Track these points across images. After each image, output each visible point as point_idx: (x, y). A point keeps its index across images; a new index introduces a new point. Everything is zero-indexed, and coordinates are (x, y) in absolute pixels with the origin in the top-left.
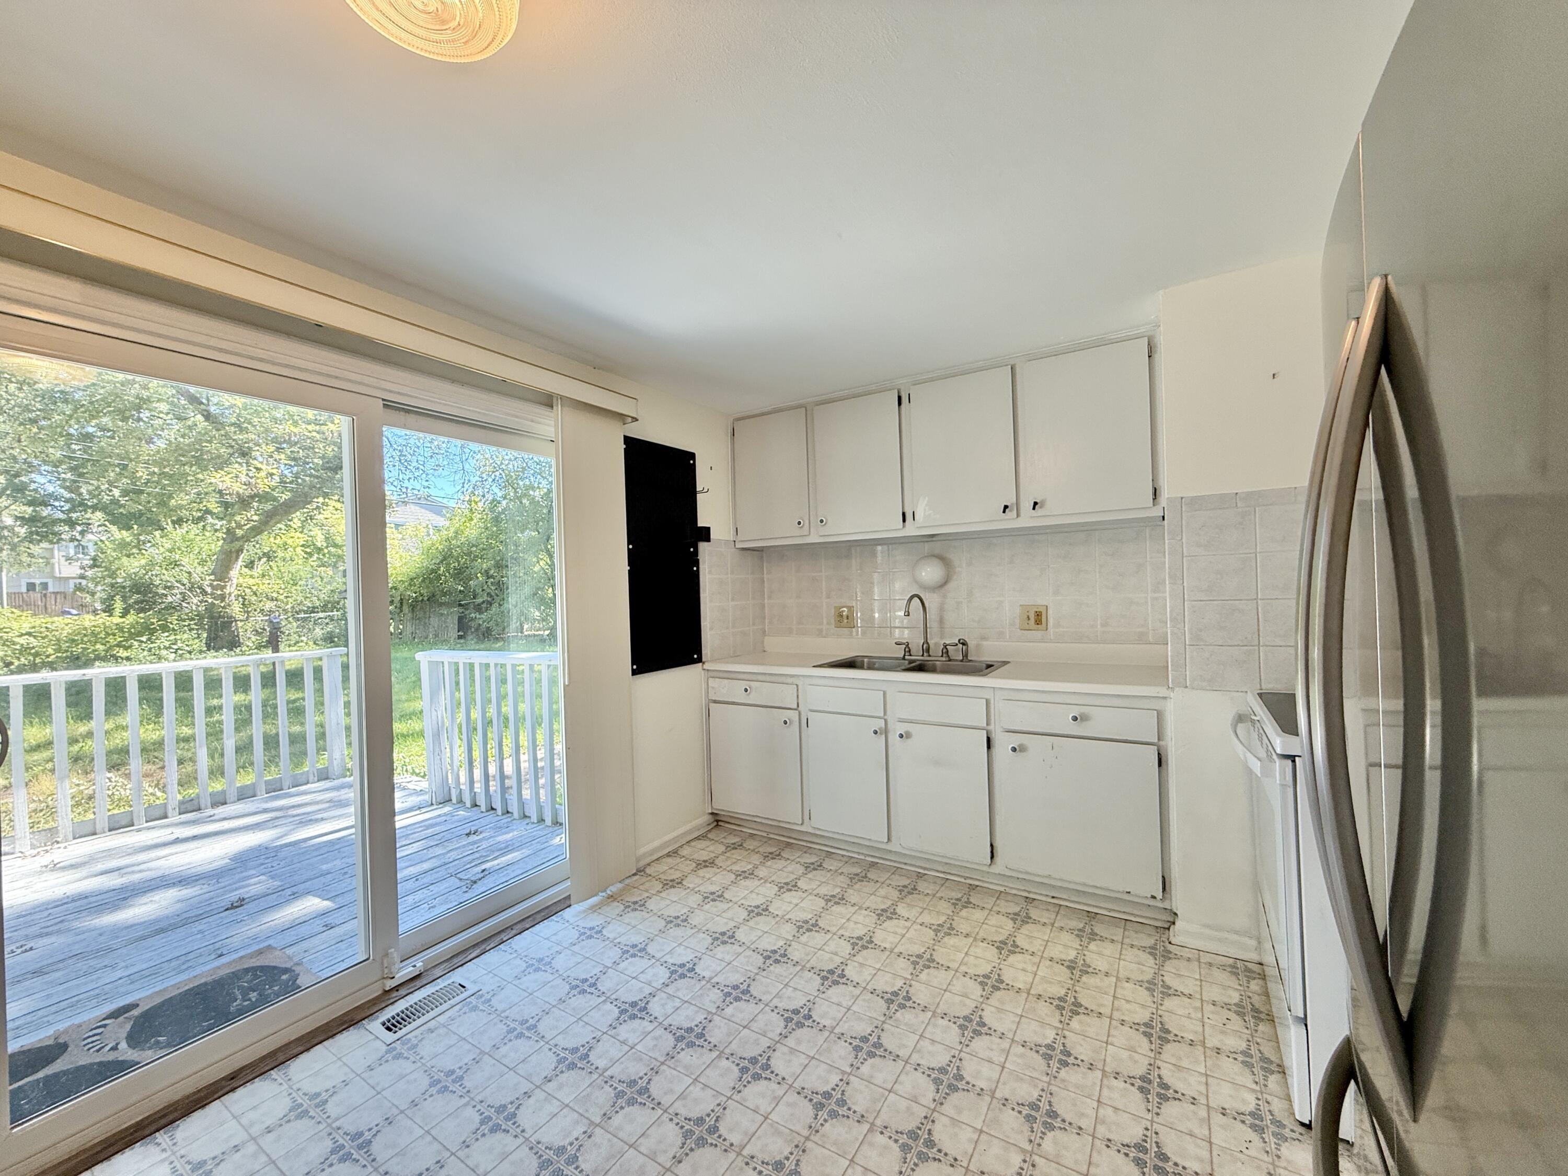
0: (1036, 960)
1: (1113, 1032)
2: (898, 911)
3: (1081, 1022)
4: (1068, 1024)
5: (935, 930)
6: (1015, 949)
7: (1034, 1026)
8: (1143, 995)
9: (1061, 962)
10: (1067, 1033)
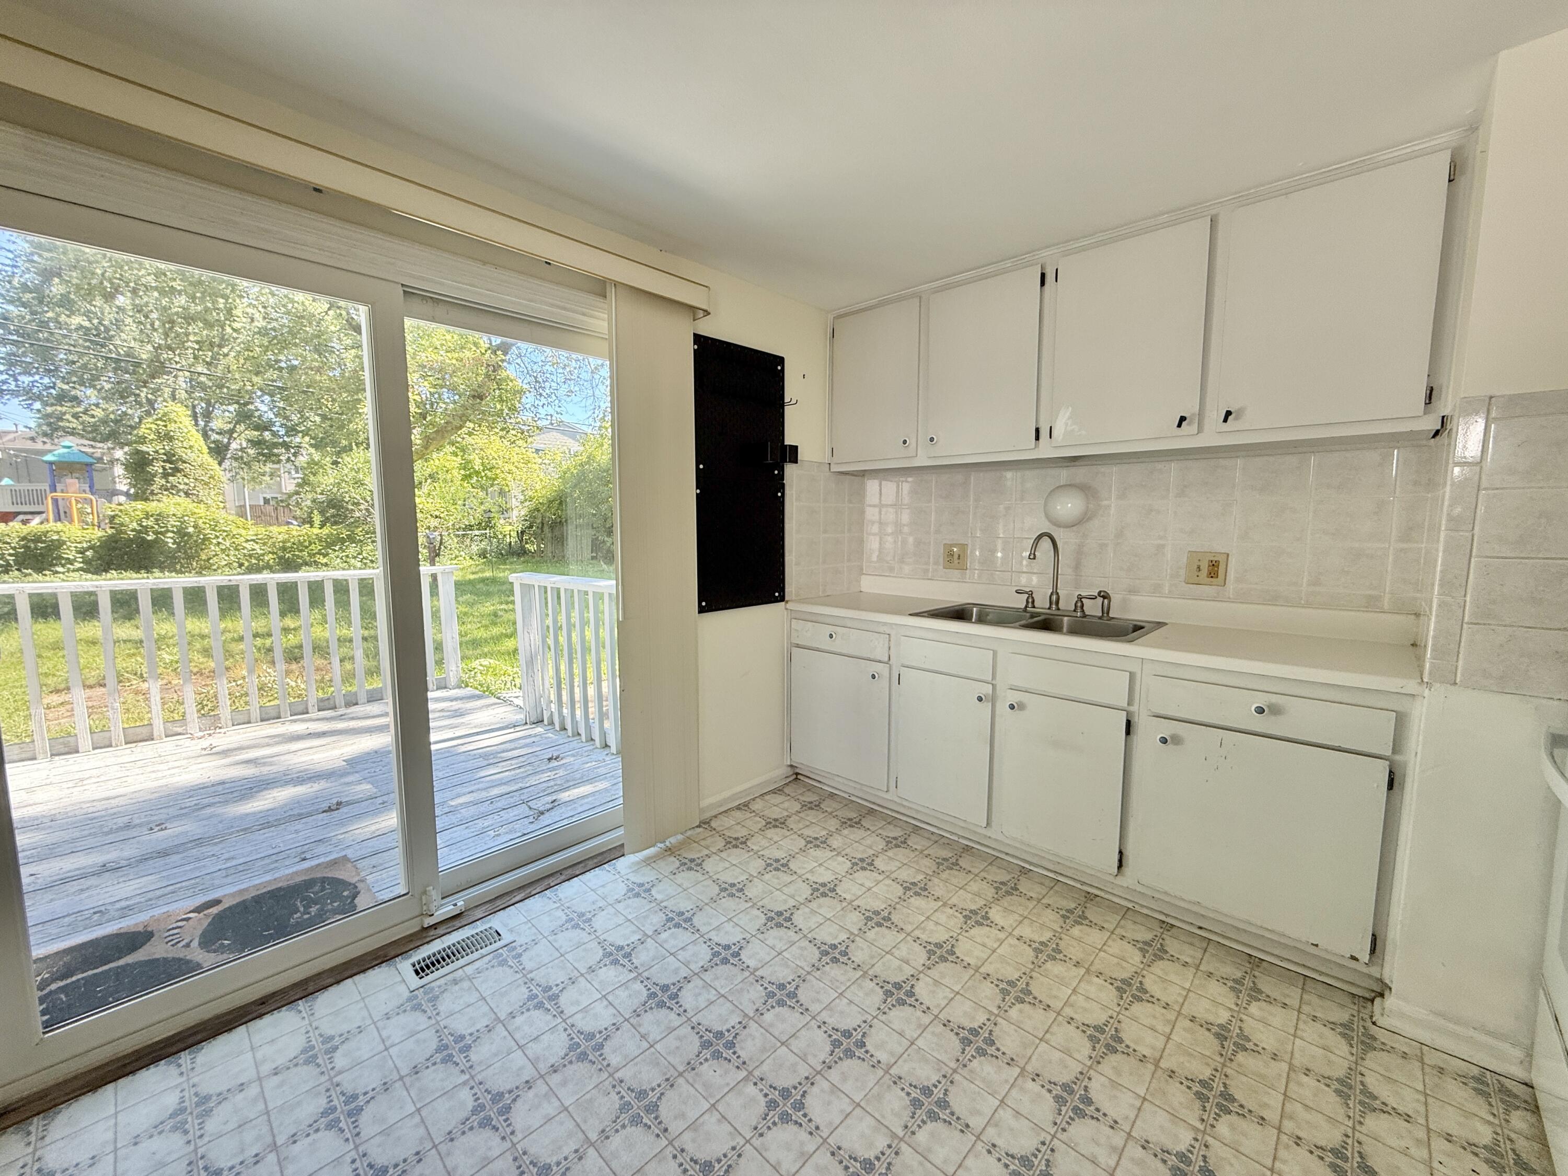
0: (1172, 1016)
1: (1282, 1153)
2: (990, 915)
3: (1232, 1127)
4: (1213, 1126)
5: (1035, 950)
6: (1141, 995)
7: (1162, 1118)
8: (1330, 1101)
9: (1208, 1026)
10: (1210, 1141)
